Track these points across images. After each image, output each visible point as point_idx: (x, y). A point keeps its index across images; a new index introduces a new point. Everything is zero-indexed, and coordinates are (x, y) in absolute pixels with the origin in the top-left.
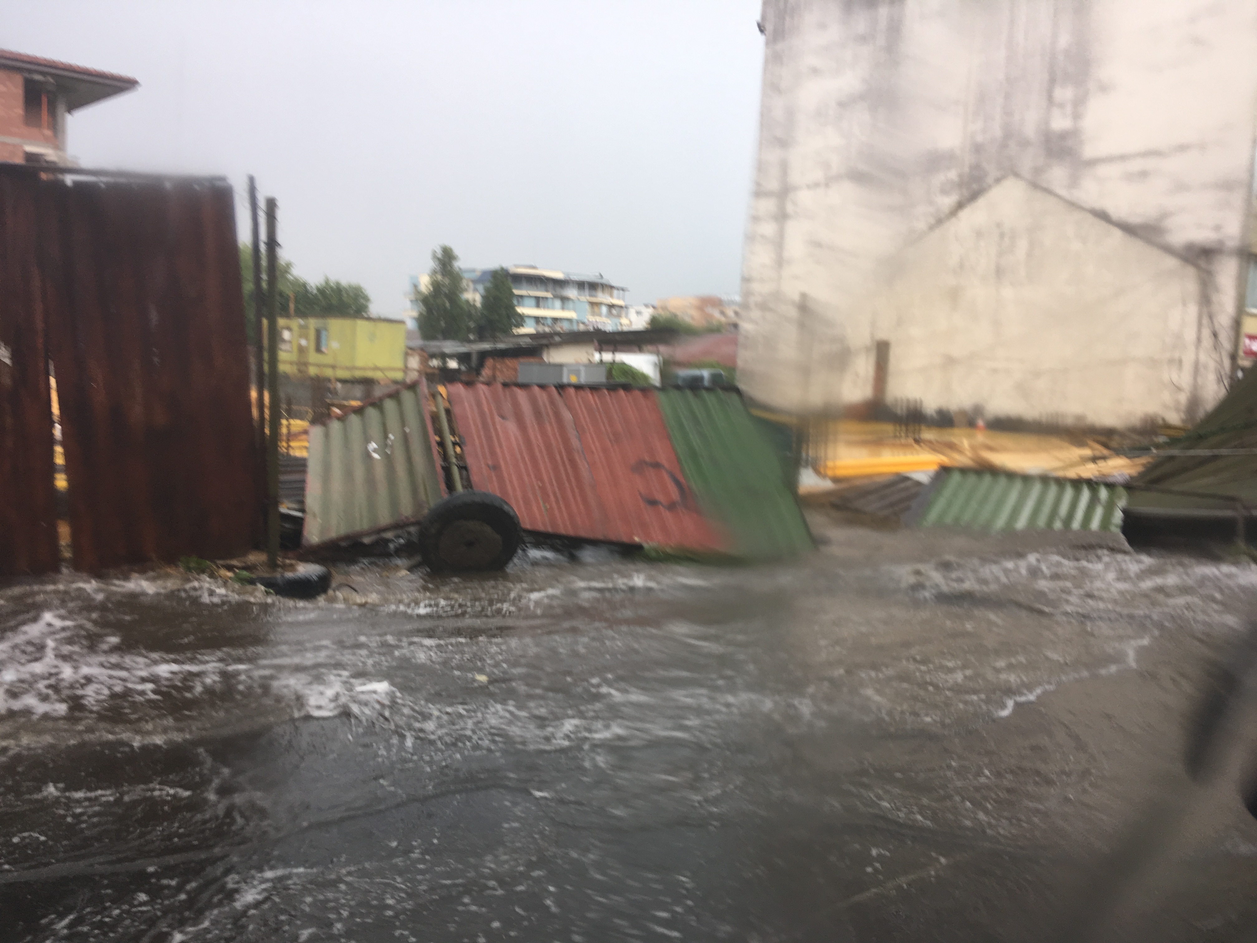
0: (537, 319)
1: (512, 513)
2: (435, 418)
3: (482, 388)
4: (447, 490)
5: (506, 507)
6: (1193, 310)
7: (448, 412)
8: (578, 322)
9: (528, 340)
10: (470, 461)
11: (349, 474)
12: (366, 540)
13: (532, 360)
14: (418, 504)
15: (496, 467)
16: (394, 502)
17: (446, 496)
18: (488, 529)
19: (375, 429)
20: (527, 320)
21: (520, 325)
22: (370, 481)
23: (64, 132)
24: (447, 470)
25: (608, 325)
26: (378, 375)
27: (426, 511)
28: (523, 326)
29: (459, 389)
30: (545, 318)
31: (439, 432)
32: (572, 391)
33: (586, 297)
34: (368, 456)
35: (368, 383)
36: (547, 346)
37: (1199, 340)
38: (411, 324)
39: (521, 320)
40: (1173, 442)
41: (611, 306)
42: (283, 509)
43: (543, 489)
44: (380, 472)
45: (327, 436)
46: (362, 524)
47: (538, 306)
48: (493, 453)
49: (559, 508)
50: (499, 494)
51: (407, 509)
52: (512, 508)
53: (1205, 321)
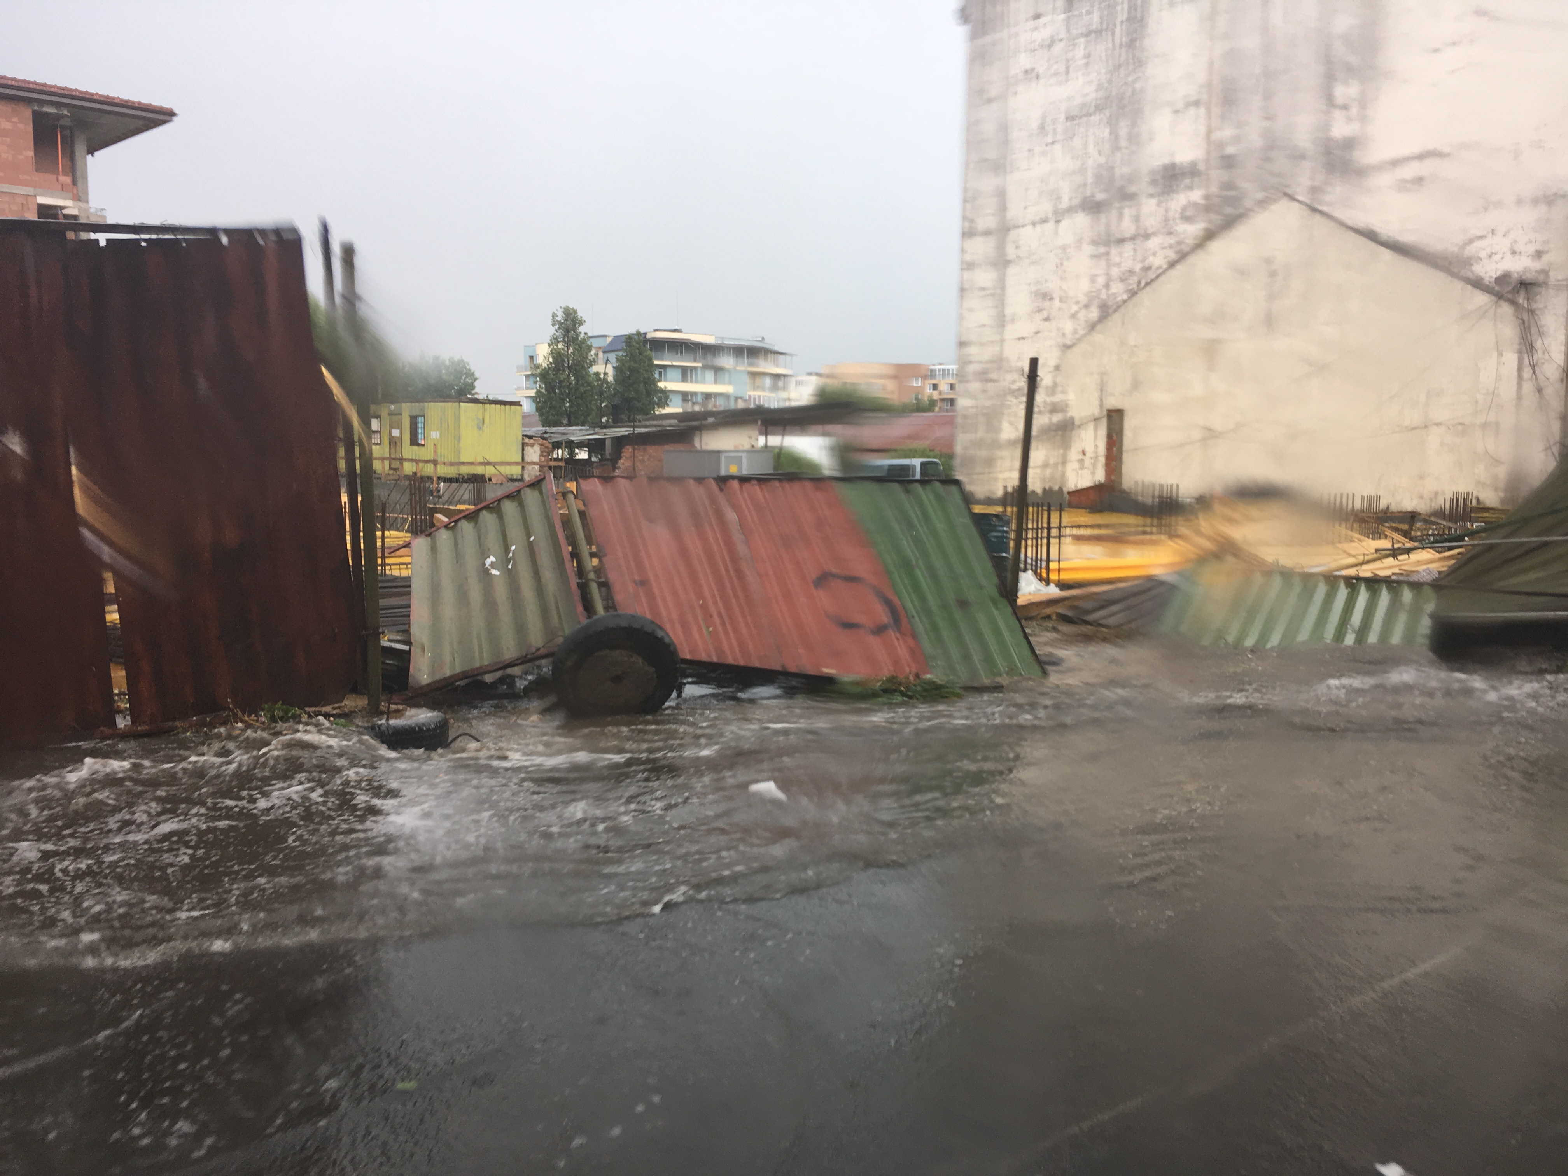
0: (685, 396)
1: (667, 640)
2: (566, 522)
3: (623, 483)
4: (585, 613)
5: (660, 634)
6: (1511, 359)
7: (582, 514)
8: (737, 399)
9: (674, 422)
10: (612, 576)
11: (463, 597)
12: (489, 678)
13: (680, 447)
14: (549, 632)
15: (644, 583)
16: (521, 629)
17: (584, 621)
18: (638, 661)
19: (492, 539)
20: (671, 396)
21: (664, 404)
22: (490, 604)
23: (85, 178)
24: (583, 588)
25: (772, 399)
26: (489, 471)
27: (560, 640)
28: (668, 405)
29: (593, 486)
30: (694, 394)
31: (572, 540)
32: (735, 484)
33: (744, 366)
34: (486, 572)
35: (478, 480)
36: (700, 429)
37: (1519, 397)
38: (528, 407)
39: (665, 397)
40: (1491, 528)
41: (777, 376)
42: (385, 642)
43: (704, 607)
44: (501, 592)
45: (434, 549)
46: (482, 658)
47: (684, 379)
48: (640, 565)
49: (726, 633)
50: (649, 616)
51: (536, 639)
52: (668, 635)
53: (1527, 373)
